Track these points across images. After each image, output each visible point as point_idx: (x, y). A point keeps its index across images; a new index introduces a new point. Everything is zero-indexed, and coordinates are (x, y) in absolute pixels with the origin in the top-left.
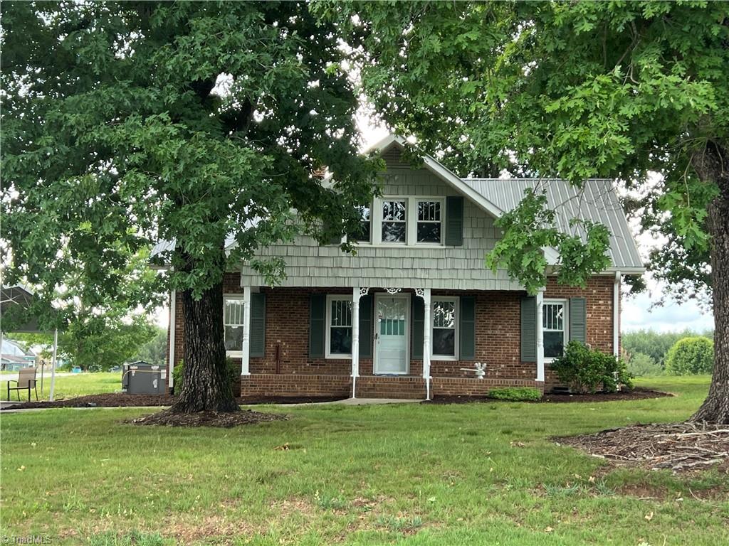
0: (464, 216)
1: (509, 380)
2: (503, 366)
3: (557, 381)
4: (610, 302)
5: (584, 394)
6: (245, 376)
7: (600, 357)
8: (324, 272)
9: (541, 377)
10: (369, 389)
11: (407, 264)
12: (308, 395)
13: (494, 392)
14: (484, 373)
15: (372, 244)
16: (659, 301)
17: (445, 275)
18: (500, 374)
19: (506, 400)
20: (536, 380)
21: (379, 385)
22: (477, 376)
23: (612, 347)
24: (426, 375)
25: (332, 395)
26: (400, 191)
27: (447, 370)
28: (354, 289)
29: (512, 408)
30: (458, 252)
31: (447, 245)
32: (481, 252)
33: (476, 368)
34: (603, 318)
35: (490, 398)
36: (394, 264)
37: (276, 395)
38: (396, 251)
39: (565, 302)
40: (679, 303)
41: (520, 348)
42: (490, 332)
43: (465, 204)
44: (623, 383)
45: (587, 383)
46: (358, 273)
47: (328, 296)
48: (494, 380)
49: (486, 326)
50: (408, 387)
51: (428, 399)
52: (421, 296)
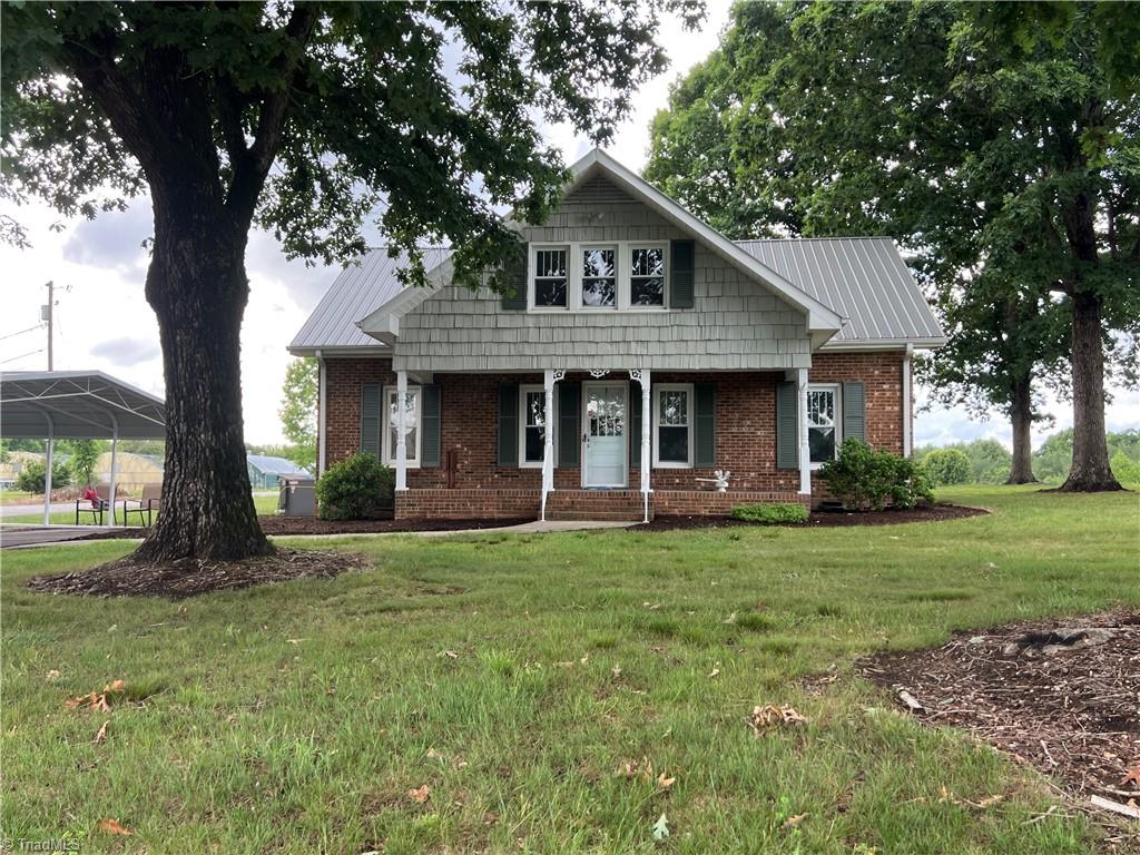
0: (696, 266)
1: (760, 493)
2: (753, 474)
3: (826, 493)
4: (897, 387)
5: (867, 510)
6: (400, 492)
7: (889, 460)
8: (505, 350)
9: (806, 488)
10: (566, 508)
11: (617, 335)
12: (485, 516)
13: (739, 510)
14: (727, 485)
15: (568, 309)
16: (925, 405)
17: (671, 349)
18: (749, 485)
19: (756, 523)
20: (799, 492)
21: (579, 503)
22: (718, 488)
23: (902, 448)
24: (646, 488)
25: (518, 516)
26: (607, 235)
27: (677, 481)
28: (546, 373)
29: (765, 536)
30: (688, 318)
31: (671, 307)
32: (719, 316)
33: (716, 478)
34: (888, 408)
35: (732, 519)
36: (600, 336)
37: (442, 516)
38: (602, 318)
39: (836, 387)
40: (947, 408)
41: (776, 451)
42: (735, 430)
43: (697, 250)
44: (920, 495)
45: (872, 495)
46: (551, 349)
47: (521, 386)
48: (740, 493)
49: (729, 423)
50: (620, 504)
51: (646, 521)
52: (638, 379)
